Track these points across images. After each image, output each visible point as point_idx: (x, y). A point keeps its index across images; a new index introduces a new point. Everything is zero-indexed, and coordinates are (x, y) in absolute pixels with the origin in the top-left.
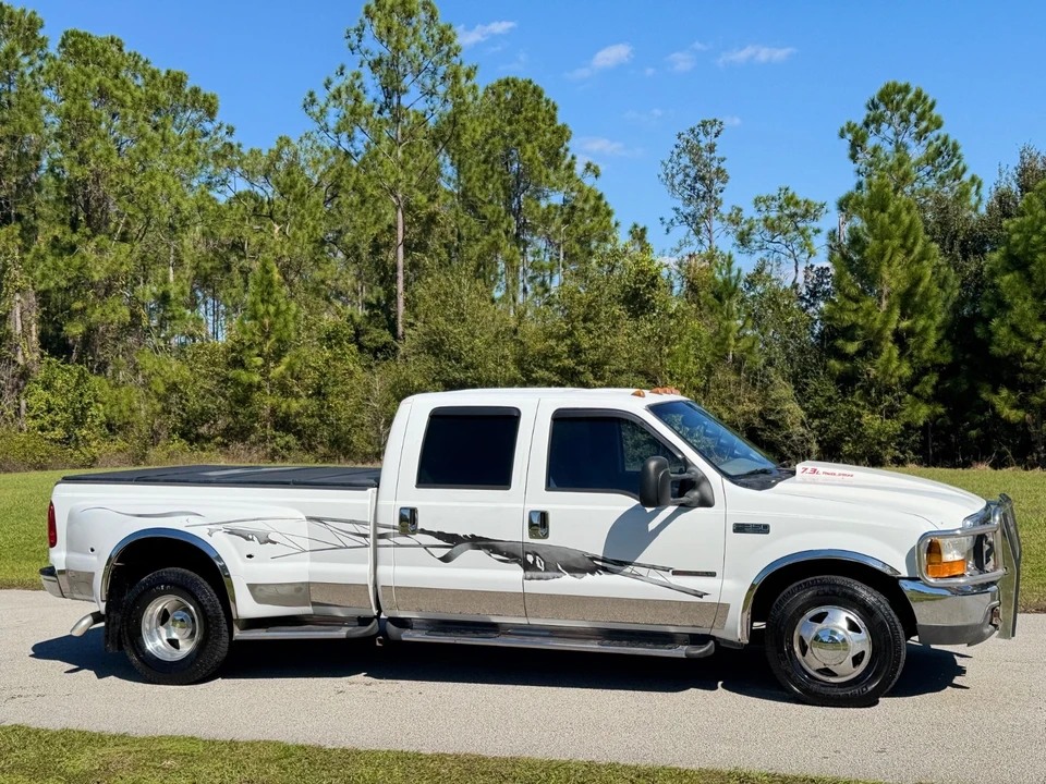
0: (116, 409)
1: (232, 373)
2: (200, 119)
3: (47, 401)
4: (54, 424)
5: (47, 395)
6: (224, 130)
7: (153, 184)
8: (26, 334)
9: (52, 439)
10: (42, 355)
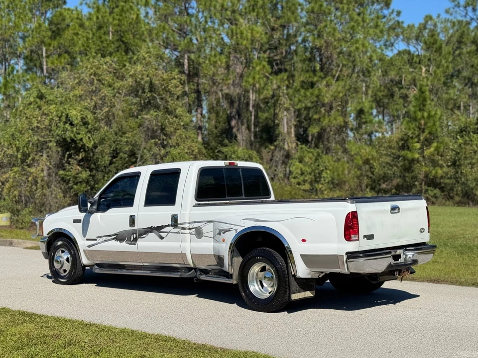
0: (336, 173)
1: (403, 153)
2: (382, 9)
3: (301, 169)
4: (305, 181)
5: (301, 165)
6: (395, 13)
7: (358, 45)
8: (289, 133)
9: (304, 190)
10: (297, 145)
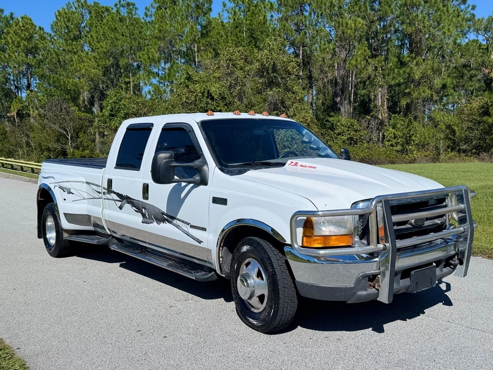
0: (423, 137)
1: (485, 118)
2: (459, 4)
3: (394, 134)
4: (397, 143)
5: (393, 131)
6: (470, 8)
8: (382, 105)
9: (396, 150)
10: (389, 115)
